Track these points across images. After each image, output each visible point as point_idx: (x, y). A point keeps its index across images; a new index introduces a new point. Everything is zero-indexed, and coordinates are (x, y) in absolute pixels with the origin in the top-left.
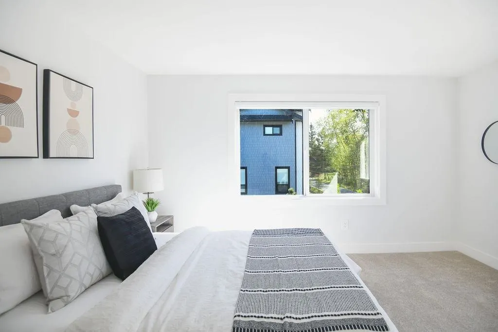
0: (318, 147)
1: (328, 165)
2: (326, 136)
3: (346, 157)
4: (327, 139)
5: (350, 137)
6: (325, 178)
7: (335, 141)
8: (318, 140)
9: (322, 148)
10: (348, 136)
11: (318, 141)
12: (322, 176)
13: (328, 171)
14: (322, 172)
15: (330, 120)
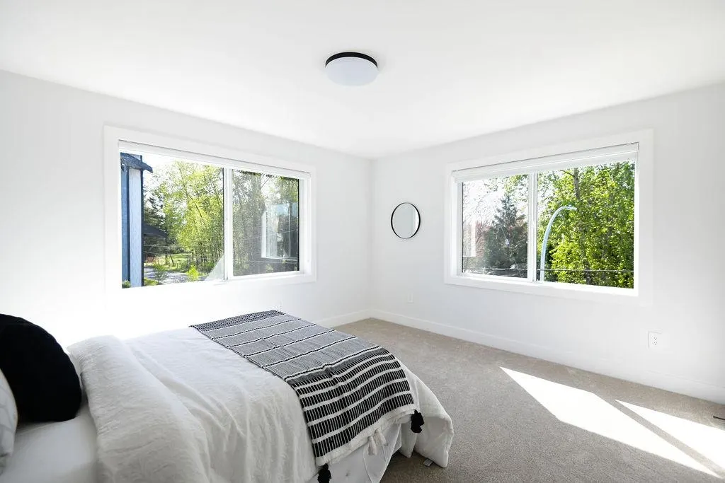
0: (153, 213)
1: (172, 242)
2: (167, 196)
3: (203, 230)
4: (169, 201)
5: (211, 201)
6: (167, 263)
7: (184, 205)
8: (152, 201)
9: (159, 214)
10: (207, 200)
11: (152, 203)
12: (161, 260)
13: (172, 252)
14: (160, 254)
15: (176, 170)
